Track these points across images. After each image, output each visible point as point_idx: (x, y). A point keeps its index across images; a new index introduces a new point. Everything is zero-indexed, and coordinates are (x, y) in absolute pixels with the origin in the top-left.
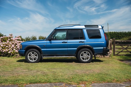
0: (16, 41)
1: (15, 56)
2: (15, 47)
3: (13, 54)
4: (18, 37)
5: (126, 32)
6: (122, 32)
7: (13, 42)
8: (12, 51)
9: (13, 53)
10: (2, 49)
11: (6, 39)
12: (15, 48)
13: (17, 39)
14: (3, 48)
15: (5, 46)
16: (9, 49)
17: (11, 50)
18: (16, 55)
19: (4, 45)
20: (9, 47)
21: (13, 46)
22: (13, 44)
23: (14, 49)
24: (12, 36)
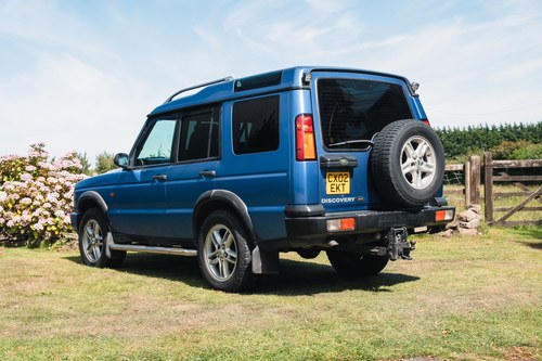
0: (65, 173)
1: (62, 244)
2: (59, 203)
3: (52, 232)
4: (70, 159)
5: (461, 130)
6: (442, 129)
7: (51, 180)
8: (50, 220)
9: (54, 228)
10: (6, 214)
11: (19, 169)
12: (62, 208)
13: (66, 164)
14: (6, 209)
15: (18, 197)
16: (35, 214)
17: (46, 217)
18: (69, 240)
19: (12, 192)
20: (35, 203)
21: (52, 197)
22: (51, 186)
23: (59, 213)
24: (43, 155)
